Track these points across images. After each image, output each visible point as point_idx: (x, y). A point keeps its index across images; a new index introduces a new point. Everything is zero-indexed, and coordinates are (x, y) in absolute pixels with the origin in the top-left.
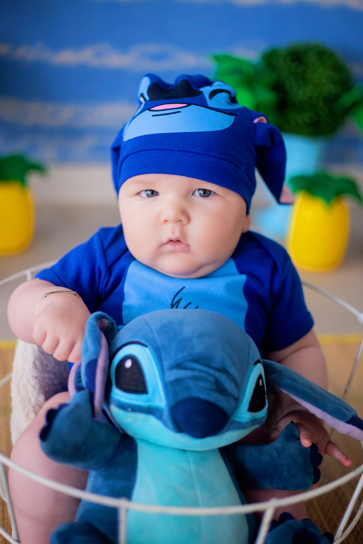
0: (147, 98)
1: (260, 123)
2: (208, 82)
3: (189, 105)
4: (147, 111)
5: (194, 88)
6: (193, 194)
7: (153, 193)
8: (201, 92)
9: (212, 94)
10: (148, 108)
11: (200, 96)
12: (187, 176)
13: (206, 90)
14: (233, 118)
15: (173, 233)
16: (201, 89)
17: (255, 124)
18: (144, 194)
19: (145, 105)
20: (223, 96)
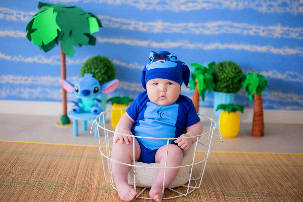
0: (154, 58)
1: (183, 65)
2: (169, 54)
3: (166, 60)
4: (155, 62)
5: (166, 55)
6: (167, 84)
7: (157, 84)
8: (168, 57)
9: (171, 57)
10: (154, 61)
11: (168, 58)
12: (166, 79)
13: (169, 56)
14: (177, 64)
15: (163, 94)
16: (168, 56)
17: (182, 65)
18: (154, 84)
19: (153, 60)
20: (174, 58)
